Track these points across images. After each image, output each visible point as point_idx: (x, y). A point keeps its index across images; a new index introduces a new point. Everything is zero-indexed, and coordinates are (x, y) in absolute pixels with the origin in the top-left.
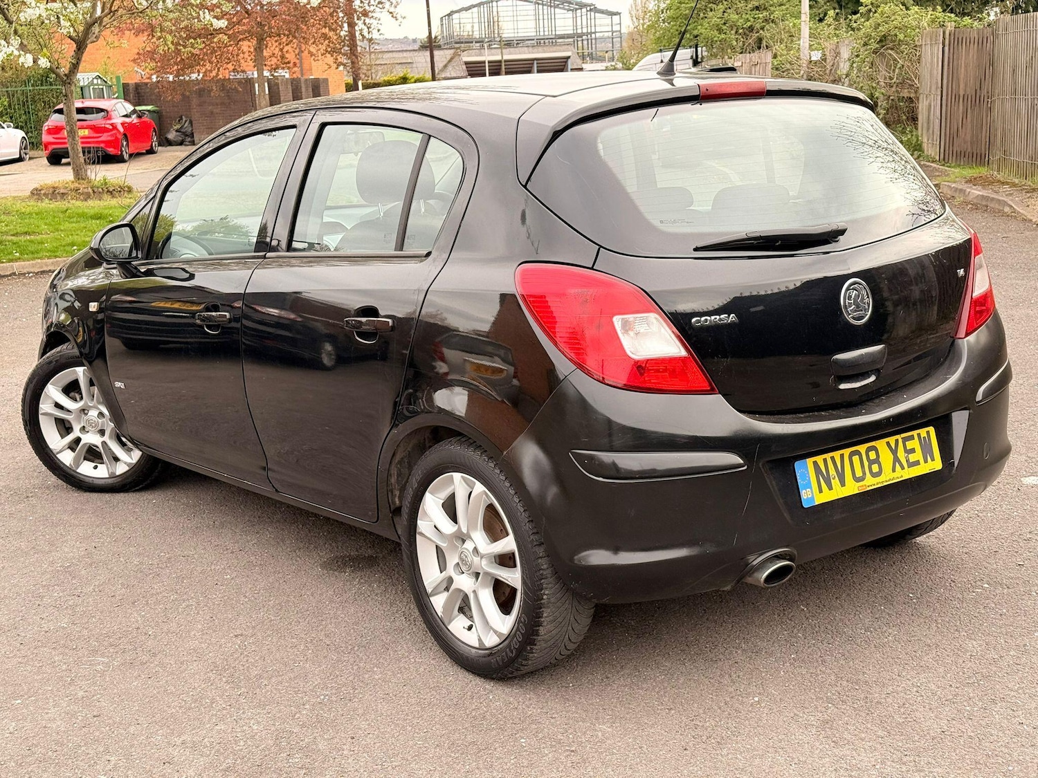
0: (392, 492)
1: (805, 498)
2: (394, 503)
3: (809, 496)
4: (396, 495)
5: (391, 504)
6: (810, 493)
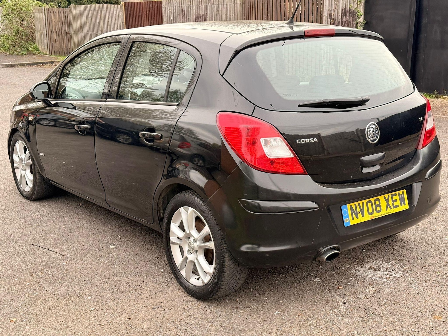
0: (160, 211)
1: (346, 222)
2: (160, 216)
3: (348, 222)
4: (161, 213)
5: (159, 216)
6: (348, 220)
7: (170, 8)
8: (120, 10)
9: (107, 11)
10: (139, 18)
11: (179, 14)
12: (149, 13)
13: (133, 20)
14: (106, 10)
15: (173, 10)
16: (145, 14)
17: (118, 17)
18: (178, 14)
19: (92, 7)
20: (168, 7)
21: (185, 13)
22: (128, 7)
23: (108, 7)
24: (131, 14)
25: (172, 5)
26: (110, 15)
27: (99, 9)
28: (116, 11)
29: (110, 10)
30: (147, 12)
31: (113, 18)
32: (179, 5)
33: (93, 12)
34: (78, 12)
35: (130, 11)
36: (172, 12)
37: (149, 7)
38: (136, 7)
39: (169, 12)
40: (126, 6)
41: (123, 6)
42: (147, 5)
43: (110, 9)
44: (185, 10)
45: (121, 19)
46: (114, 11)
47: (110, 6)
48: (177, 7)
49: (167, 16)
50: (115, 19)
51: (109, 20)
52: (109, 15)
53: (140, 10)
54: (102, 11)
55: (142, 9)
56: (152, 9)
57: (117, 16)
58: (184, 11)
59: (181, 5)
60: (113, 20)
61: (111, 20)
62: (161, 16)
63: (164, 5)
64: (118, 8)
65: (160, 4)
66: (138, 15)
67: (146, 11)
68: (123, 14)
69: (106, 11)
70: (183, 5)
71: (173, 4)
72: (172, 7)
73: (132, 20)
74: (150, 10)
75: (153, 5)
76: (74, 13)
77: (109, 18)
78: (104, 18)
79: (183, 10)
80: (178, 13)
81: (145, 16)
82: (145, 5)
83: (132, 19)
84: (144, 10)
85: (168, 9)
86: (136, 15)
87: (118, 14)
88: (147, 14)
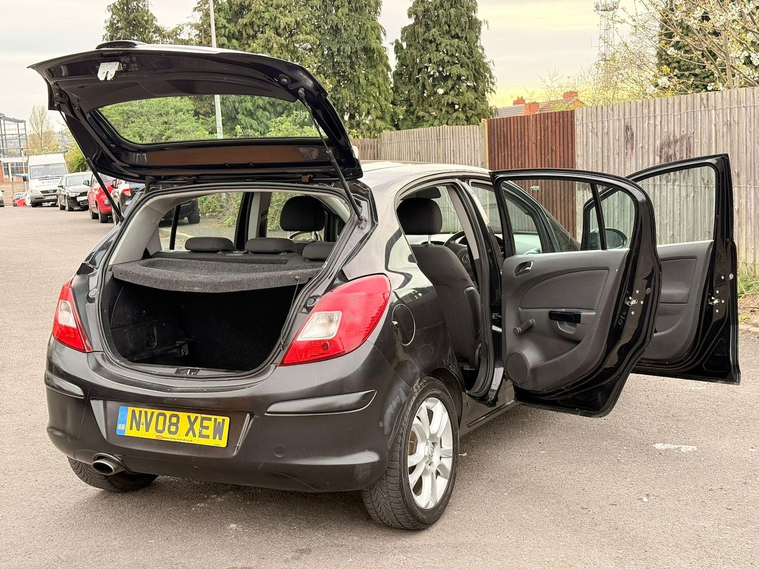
7: (595, 125)
8: (478, 137)
9: (452, 140)
10: (520, 151)
11: (617, 137)
12: (543, 138)
13: (506, 156)
14: (449, 137)
15: (603, 129)
16: (534, 141)
17: (473, 151)
18: (614, 138)
19: (423, 134)
20: (590, 124)
21: (632, 135)
22: (496, 129)
23: (454, 130)
24: (502, 143)
25: (600, 118)
26: (458, 148)
27: (434, 137)
28: (469, 139)
29: (457, 137)
30: (539, 138)
31: (463, 154)
32: (619, 116)
33: (423, 142)
34: (395, 145)
35: (499, 136)
36: (600, 134)
37: (542, 126)
38: (512, 128)
39: (590, 133)
40: (492, 126)
41: (484, 127)
42: (538, 122)
43: (457, 135)
44: (634, 127)
45: (479, 157)
46: (466, 139)
47: (457, 129)
48: (613, 122)
49: (585, 143)
50: (466, 156)
51: (454, 157)
52: (455, 148)
53: (523, 133)
54: (441, 140)
55: (526, 131)
56: (550, 130)
57: (471, 149)
58: (631, 129)
59: (624, 116)
60: (464, 159)
61: (458, 158)
62: (570, 145)
63: (580, 118)
64: (475, 131)
65: (570, 118)
66: (518, 145)
67: (537, 136)
68: (483, 144)
69: (449, 140)
70: (627, 116)
71: (602, 115)
72: (600, 123)
73: (504, 156)
74: (545, 132)
75: (553, 120)
76: (388, 148)
77: (454, 155)
78: (445, 154)
79: (627, 128)
80: (614, 135)
81: (534, 146)
82: (534, 123)
83: (503, 154)
84: (530, 134)
85: (590, 127)
86: (513, 144)
87: (473, 145)
88: (539, 143)
